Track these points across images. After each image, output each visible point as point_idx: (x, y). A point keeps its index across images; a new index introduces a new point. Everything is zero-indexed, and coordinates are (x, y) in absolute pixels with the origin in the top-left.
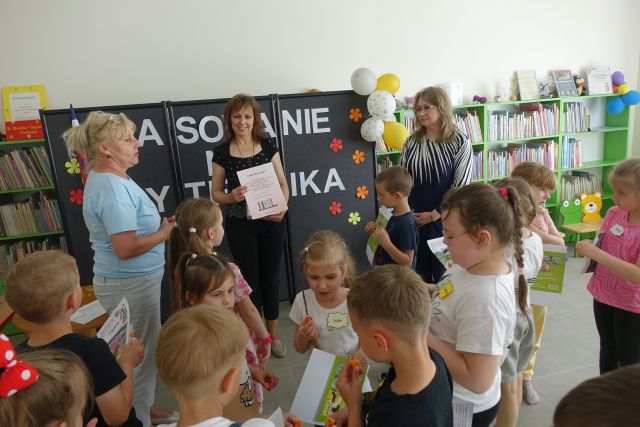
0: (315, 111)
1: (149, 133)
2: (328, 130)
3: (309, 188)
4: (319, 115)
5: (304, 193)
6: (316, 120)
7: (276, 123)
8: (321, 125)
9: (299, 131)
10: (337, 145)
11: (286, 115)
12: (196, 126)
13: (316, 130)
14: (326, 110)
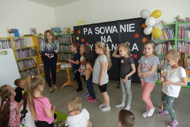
0: (130, 25)
1: (90, 31)
2: (134, 31)
4: (131, 26)
6: (130, 28)
7: (118, 28)
8: (132, 29)
9: (125, 31)
10: (137, 36)
11: (121, 26)
12: (99, 30)
13: (130, 31)
14: (134, 24)
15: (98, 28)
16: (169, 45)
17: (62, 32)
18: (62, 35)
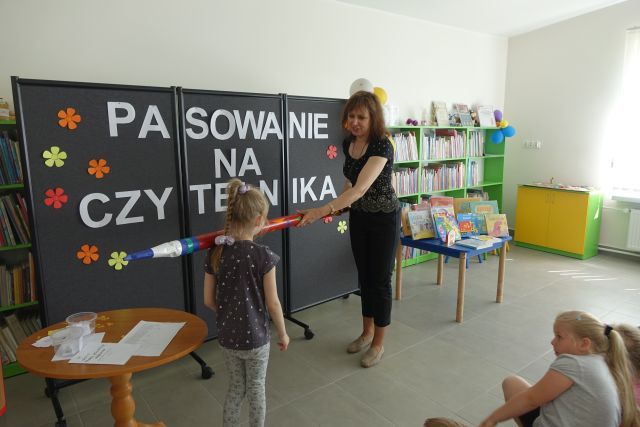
0: (318, 116)
2: (326, 136)
3: (307, 195)
4: (321, 121)
5: (303, 200)
6: (318, 126)
7: (283, 122)
8: (321, 131)
9: (303, 136)
10: (332, 152)
11: (292, 116)
13: (317, 136)
14: (325, 116)
15: (204, 114)
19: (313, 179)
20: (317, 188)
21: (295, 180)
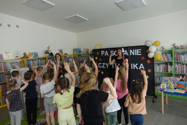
0: (138, 50)
1: (107, 53)
2: (141, 54)
3: (135, 68)
4: (139, 51)
5: (134, 68)
6: (138, 52)
7: (129, 52)
8: (139, 53)
9: (134, 54)
10: (143, 58)
11: (131, 51)
12: (114, 52)
13: (138, 54)
14: (140, 50)
15: (113, 52)
16: (168, 65)
17: (82, 52)
18: (82, 54)
19: (137, 64)
20: (138, 66)
21: (132, 64)
